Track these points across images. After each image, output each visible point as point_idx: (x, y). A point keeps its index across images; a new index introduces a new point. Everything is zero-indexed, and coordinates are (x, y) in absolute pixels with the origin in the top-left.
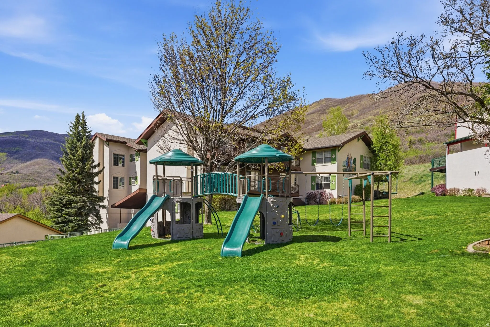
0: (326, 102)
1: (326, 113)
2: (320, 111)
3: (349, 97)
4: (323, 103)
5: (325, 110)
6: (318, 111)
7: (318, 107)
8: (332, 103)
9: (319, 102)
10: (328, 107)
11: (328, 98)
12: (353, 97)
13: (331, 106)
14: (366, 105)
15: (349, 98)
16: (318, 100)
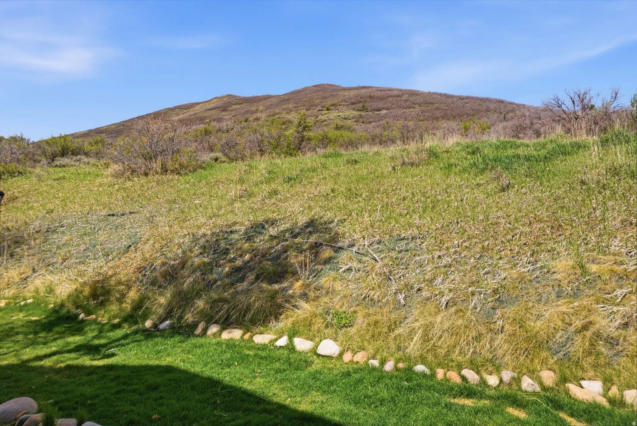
0: (229, 98)
1: (228, 111)
2: (221, 107)
3: (255, 95)
4: (225, 99)
5: (227, 107)
6: (219, 108)
7: (220, 103)
8: (236, 101)
9: (220, 98)
10: (231, 104)
11: (231, 95)
12: (260, 96)
13: (234, 103)
14: (274, 102)
15: (255, 97)
16: (220, 96)
